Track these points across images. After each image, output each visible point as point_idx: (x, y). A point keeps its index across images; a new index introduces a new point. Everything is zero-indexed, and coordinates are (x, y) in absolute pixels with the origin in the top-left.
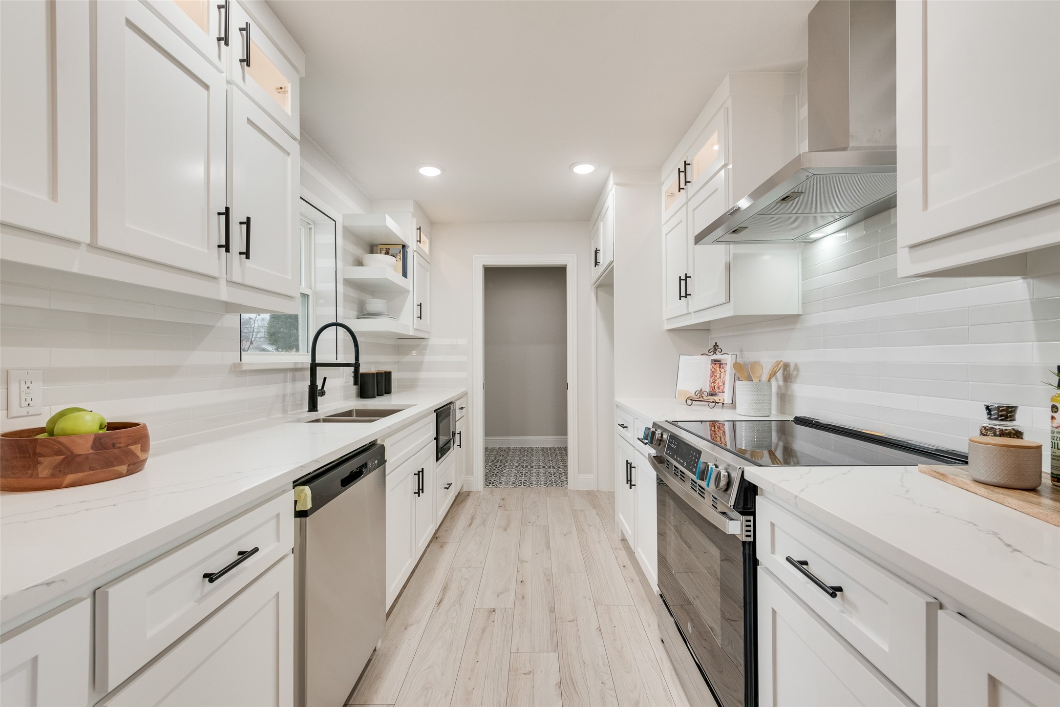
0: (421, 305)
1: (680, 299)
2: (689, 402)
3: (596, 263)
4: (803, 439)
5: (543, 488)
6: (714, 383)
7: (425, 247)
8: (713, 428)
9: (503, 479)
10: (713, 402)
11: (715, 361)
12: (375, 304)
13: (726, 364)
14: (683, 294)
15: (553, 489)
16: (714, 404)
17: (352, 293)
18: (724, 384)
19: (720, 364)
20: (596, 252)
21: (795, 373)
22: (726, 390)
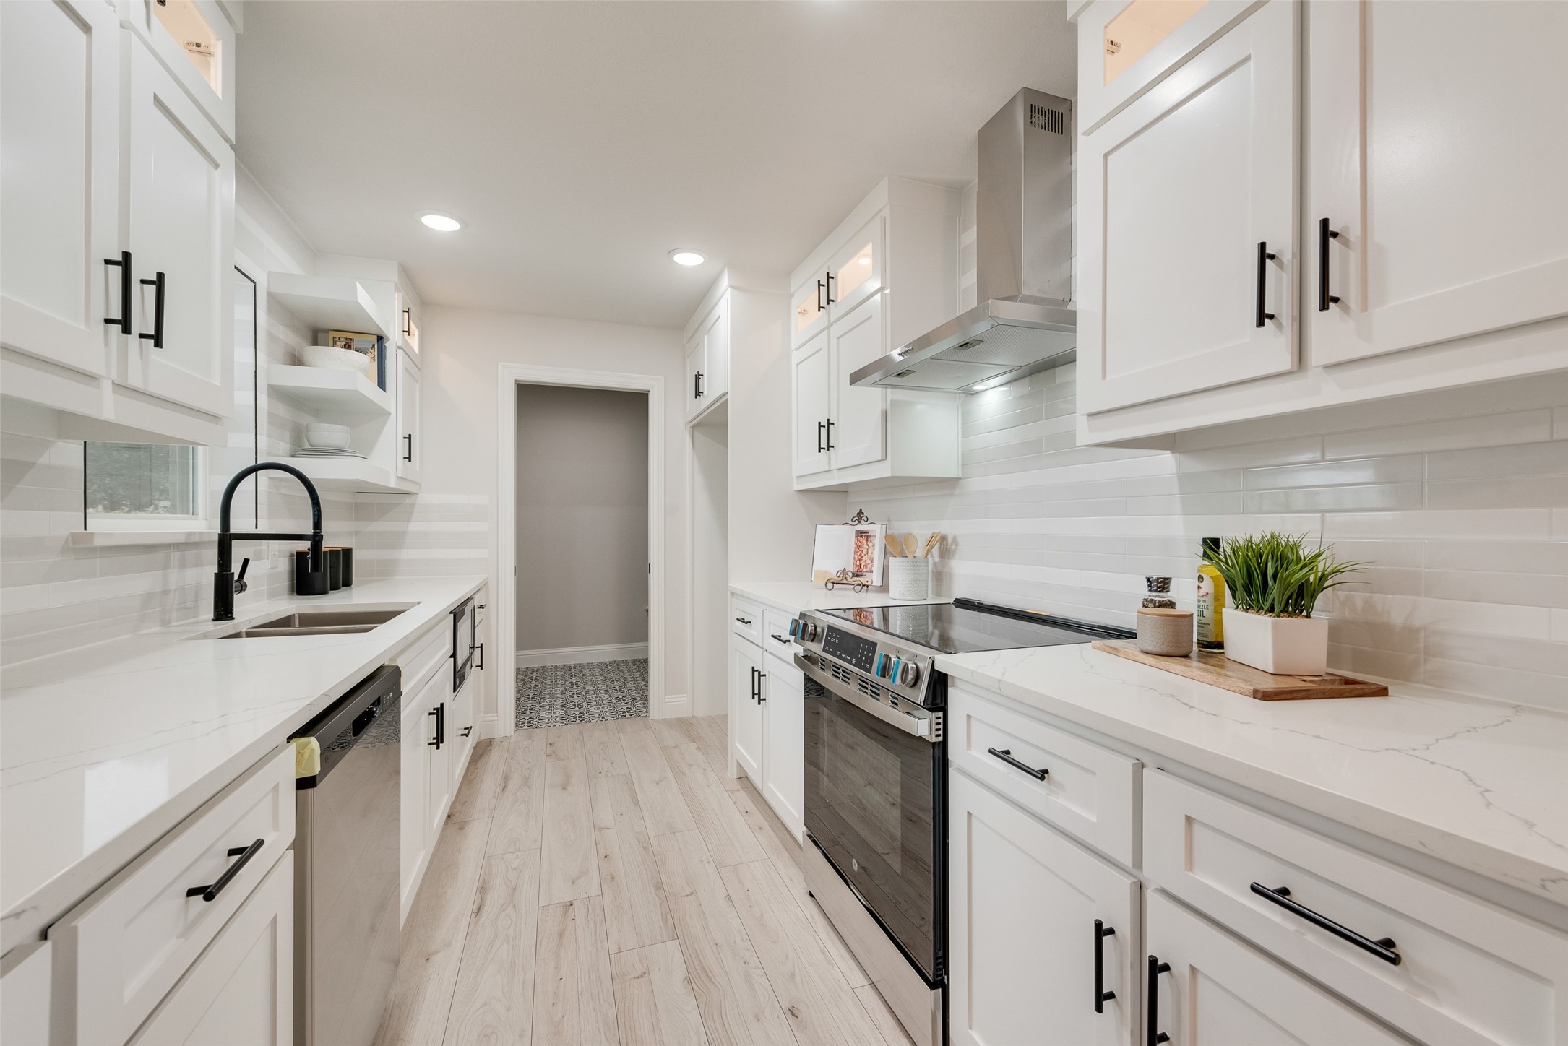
0: (410, 438)
1: (820, 452)
2: (830, 585)
3: (698, 393)
4: (963, 624)
5: (612, 723)
6: (860, 560)
7: (414, 341)
8: (858, 618)
9: (545, 714)
10: (859, 585)
11: (861, 533)
12: (328, 433)
13: (875, 536)
14: (824, 444)
15: (627, 722)
16: (860, 587)
17: (283, 411)
18: (872, 562)
19: (867, 536)
20: (698, 377)
21: (953, 547)
22: (875, 569)
